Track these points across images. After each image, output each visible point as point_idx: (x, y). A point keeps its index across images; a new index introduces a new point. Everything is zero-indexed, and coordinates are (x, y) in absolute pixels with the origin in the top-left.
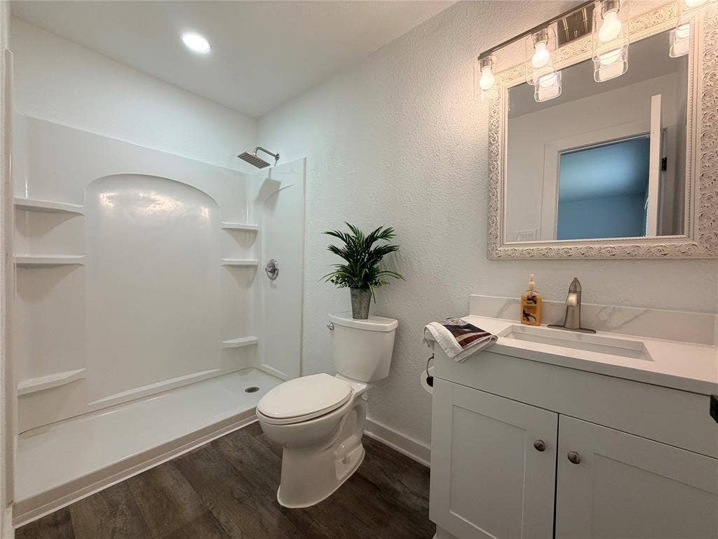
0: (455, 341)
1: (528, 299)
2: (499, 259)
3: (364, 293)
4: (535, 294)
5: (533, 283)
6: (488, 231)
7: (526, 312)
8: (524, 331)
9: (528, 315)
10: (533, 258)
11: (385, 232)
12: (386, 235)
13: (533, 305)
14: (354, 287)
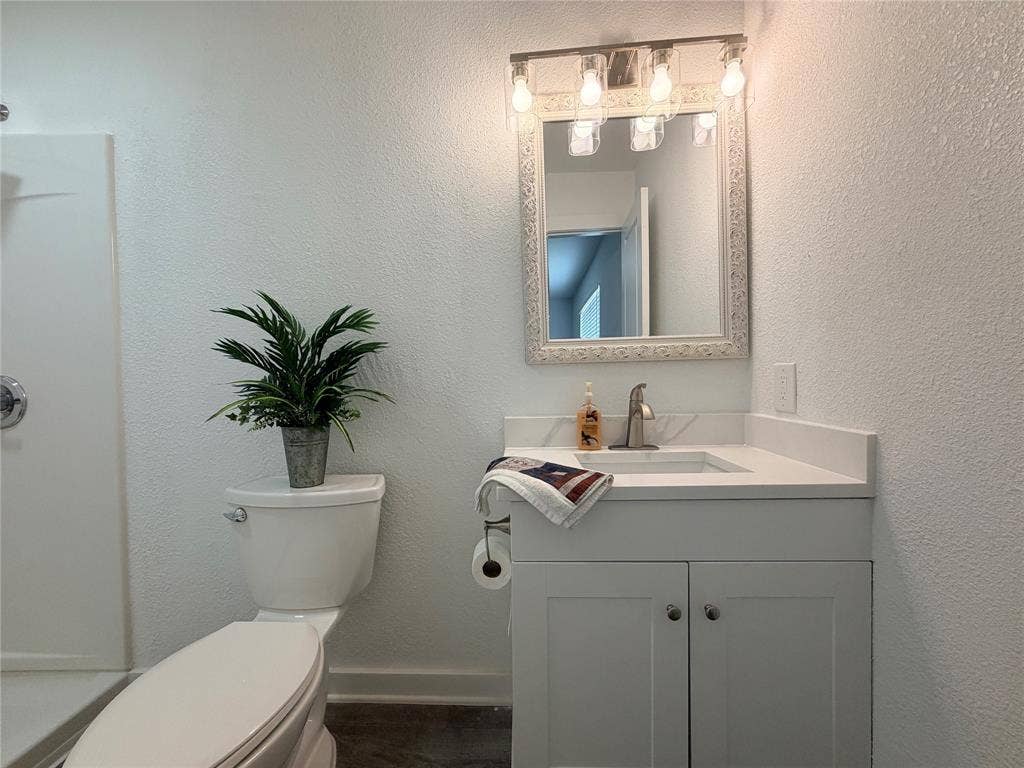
0: (559, 496)
1: (588, 416)
2: (544, 363)
3: (318, 435)
4: (593, 408)
5: (590, 394)
6: (527, 322)
7: (586, 434)
8: (588, 459)
9: (589, 437)
10: (587, 361)
11: (355, 316)
12: (359, 321)
13: (594, 423)
14: (290, 423)
